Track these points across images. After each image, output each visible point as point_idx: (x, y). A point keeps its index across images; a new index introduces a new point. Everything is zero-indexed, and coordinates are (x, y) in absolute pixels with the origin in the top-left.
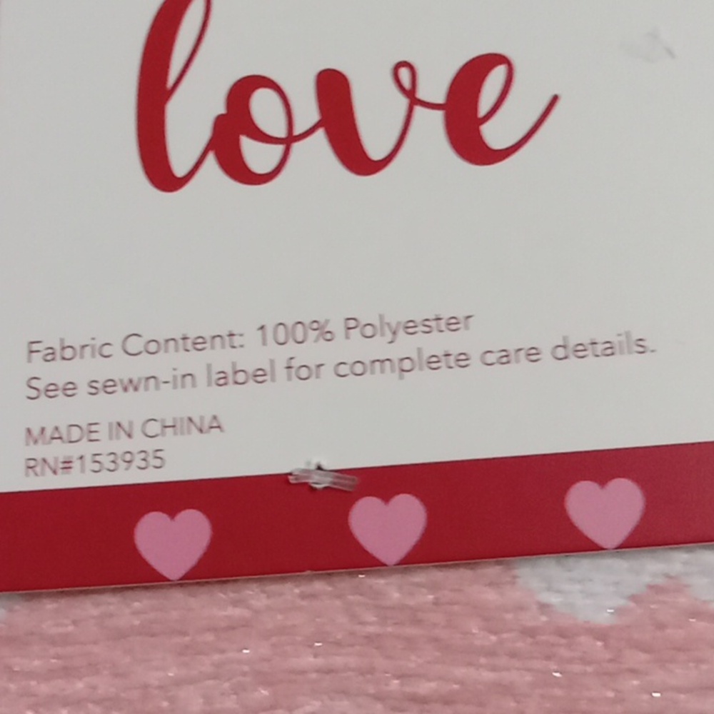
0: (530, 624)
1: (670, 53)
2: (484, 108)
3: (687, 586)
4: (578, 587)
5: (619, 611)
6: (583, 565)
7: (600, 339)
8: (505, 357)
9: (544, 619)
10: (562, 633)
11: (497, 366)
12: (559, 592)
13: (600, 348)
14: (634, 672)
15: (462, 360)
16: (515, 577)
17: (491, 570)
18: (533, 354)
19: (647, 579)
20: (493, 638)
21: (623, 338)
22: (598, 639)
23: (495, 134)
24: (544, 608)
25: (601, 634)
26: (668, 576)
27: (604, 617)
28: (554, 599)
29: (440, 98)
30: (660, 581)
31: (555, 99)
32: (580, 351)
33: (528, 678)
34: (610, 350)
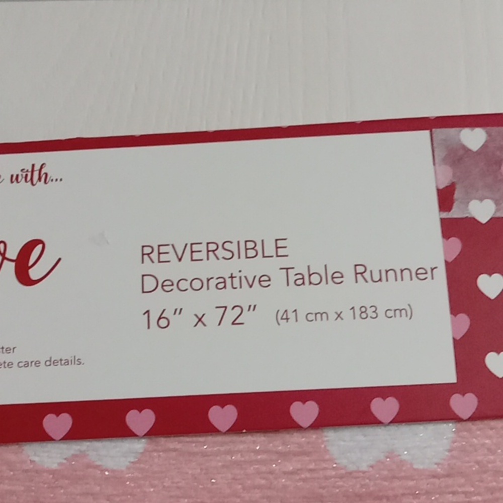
0: (27, 468)
1: (108, 243)
2: (31, 262)
3: (88, 455)
4: (46, 454)
5: (60, 464)
6: (49, 446)
7: (64, 359)
8: (27, 365)
9: (32, 466)
10: (37, 472)
11: (23, 368)
12: (38, 456)
13: (63, 362)
14: (62, 487)
15: (10, 365)
16: (23, 450)
17: (14, 447)
18: (37, 364)
19: (72, 452)
20: (12, 473)
21: (73, 358)
22: (50, 474)
23: (34, 274)
24: (32, 462)
25: (53, 472)
26: (81, 451)
27: (55, 466)
28: (36, 459)
29: (14, 258)
30: (78, 453)
31: (60, 260)
32: (55, 363)
33: (22, 488)
34: (67, 363)
